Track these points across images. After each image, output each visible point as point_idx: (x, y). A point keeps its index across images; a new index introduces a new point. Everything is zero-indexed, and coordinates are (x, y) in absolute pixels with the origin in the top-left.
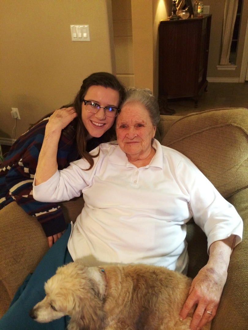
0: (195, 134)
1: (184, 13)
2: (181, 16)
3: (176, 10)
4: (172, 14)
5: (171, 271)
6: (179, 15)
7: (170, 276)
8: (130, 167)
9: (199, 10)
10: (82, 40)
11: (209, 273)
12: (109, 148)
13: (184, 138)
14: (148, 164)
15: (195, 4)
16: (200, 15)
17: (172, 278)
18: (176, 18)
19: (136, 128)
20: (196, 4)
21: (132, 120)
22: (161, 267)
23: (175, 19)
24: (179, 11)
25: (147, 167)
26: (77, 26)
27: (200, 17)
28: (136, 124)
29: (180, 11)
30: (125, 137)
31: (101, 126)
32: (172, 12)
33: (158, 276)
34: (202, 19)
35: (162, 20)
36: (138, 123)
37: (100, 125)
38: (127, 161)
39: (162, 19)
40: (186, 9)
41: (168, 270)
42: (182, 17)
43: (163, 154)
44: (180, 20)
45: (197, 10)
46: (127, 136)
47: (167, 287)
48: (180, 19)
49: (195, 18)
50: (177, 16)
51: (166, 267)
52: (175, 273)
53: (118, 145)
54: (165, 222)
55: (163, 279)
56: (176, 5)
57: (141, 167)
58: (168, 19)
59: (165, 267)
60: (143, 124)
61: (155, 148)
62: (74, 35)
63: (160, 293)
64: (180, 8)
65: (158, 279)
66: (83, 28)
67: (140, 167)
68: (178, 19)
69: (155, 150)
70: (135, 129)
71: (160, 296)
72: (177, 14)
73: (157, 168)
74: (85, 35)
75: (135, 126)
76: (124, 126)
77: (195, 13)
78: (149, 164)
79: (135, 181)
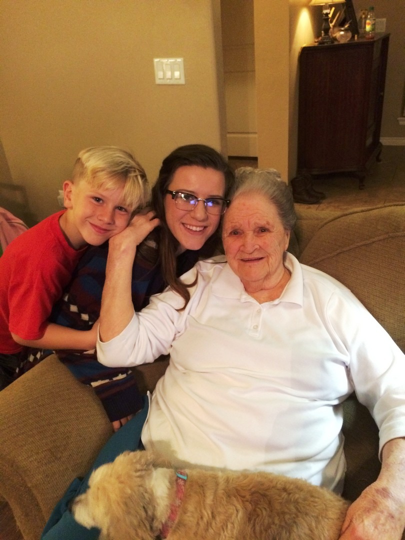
0: (358, 247)
1: (342, 33)
2: (337, 37)
3: (330, 28)
4: (323, 35)
5: (315, 487)
6: (334, 35)
7: (312, 496)
8: (248, 301)
9: (368, 28)
10: (172, 82)
11: (380, 496)
12: (213, 269)
13: (340, 253)
14: (278, 297)
15: (361, 18)
16: (370, 35)
17: (317, 500)
18: (329, 41)
19: (256, 234)
20: (364, 16)
21: (249, 222)
22: (296, 479)
23: (327, 42)
24: (333, 29)
25: (276, 302)
26: (165, 60)
27: (369, 39)
28: (256, 229)
29: (336, 29)
30: (239, 250)
31: (200, 231)
32: (323, 32)
33: (291, 495)
34: (374, 42)
35: (304, 45)
36: (260, 226)
37: (198, 229)
38: (244, 292)
39: (305, 43)
40: (346, 26)
41: (310, 486)
42: (339, 40)
43: (303, 279)
44: (337, 45)
45: (365, 27)
46: (242, 248)
47: (307, 514)
48: (336, 43)
49: (361, 40)
50: (330, 37)
51: (306, 480)
52: (321, 491)
53: (227, 264)
54: (307, 401)
55: (300, 501)
56: (329, 20)
57: (267, 301)
58: (315, 42)
59: (304, 479)
60: (267, 227)
61: (290, 268)
62: (159, 75)
63: (295, 526)
64: (335, 23)
65: (291, 500)
66: (174, 63)
67: (264, 302)
68: (333, 42)
69: (290, 273)
70: (255, 236)
71: (295, 530)
72: (330, 34)
73: (294, 306)
74: (177, 74)
75: (254, 231)
76: (236, 233)
77: (361, 31)
78: (280, 298)
79: (255, 327)
